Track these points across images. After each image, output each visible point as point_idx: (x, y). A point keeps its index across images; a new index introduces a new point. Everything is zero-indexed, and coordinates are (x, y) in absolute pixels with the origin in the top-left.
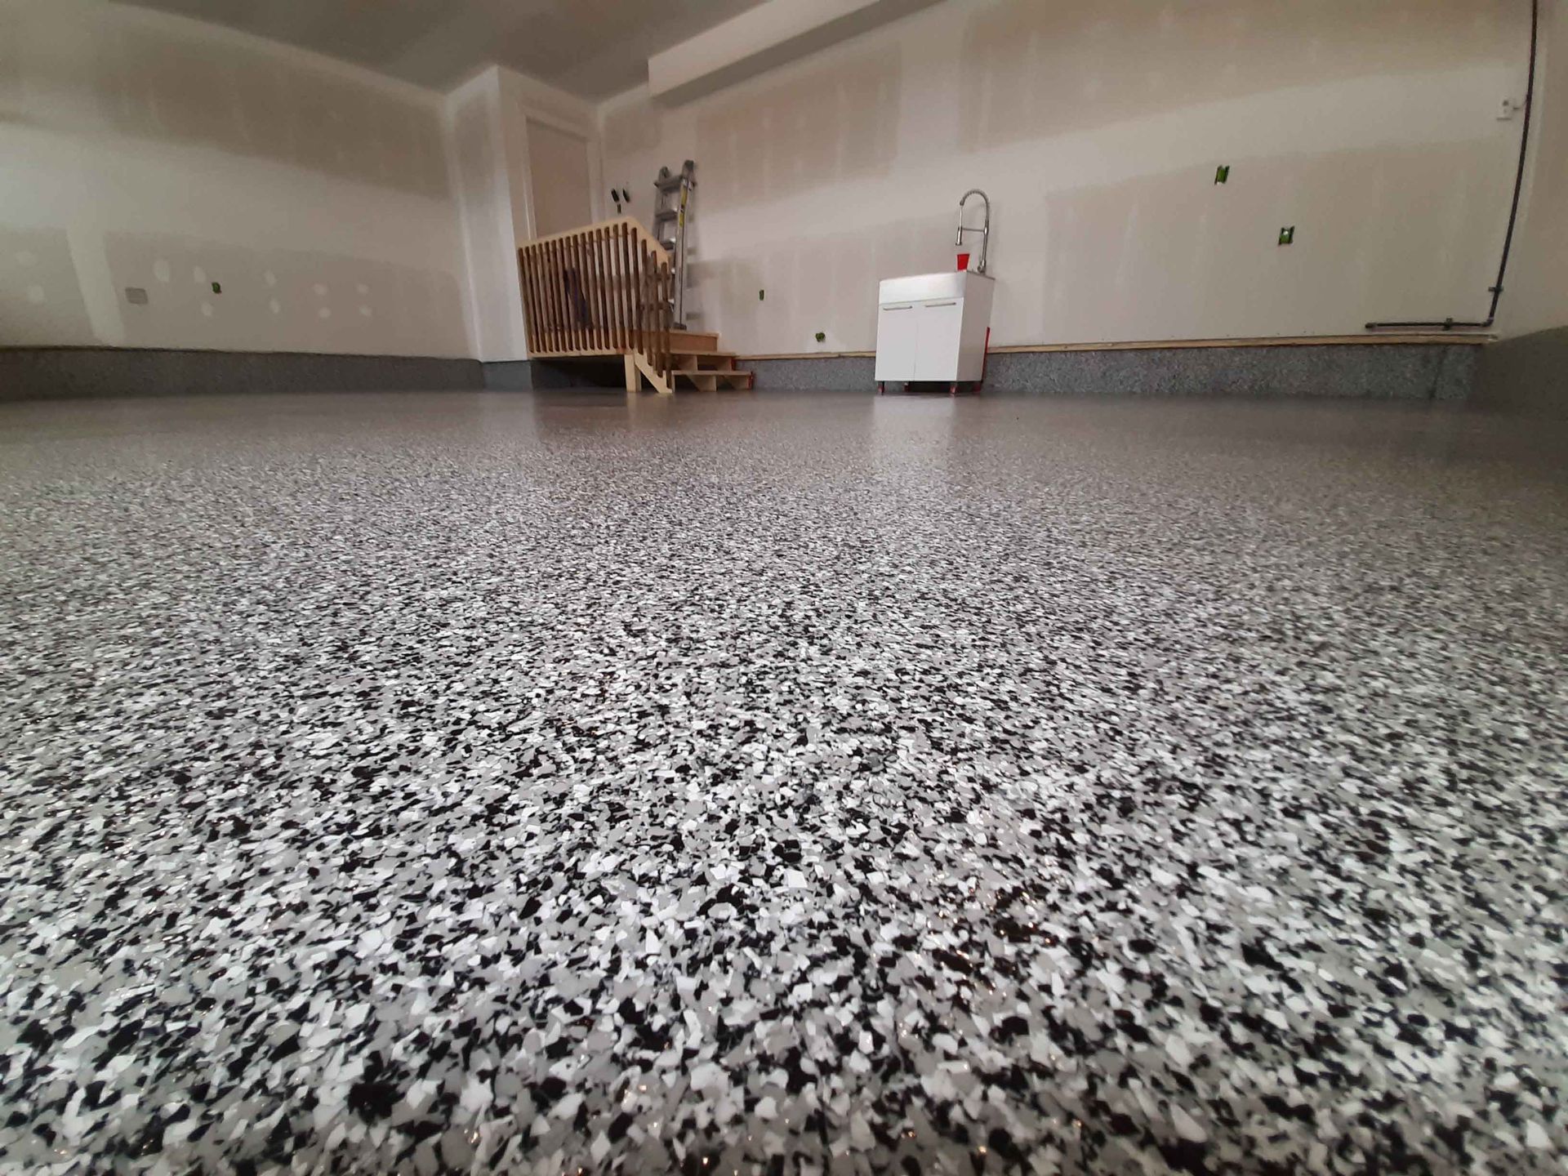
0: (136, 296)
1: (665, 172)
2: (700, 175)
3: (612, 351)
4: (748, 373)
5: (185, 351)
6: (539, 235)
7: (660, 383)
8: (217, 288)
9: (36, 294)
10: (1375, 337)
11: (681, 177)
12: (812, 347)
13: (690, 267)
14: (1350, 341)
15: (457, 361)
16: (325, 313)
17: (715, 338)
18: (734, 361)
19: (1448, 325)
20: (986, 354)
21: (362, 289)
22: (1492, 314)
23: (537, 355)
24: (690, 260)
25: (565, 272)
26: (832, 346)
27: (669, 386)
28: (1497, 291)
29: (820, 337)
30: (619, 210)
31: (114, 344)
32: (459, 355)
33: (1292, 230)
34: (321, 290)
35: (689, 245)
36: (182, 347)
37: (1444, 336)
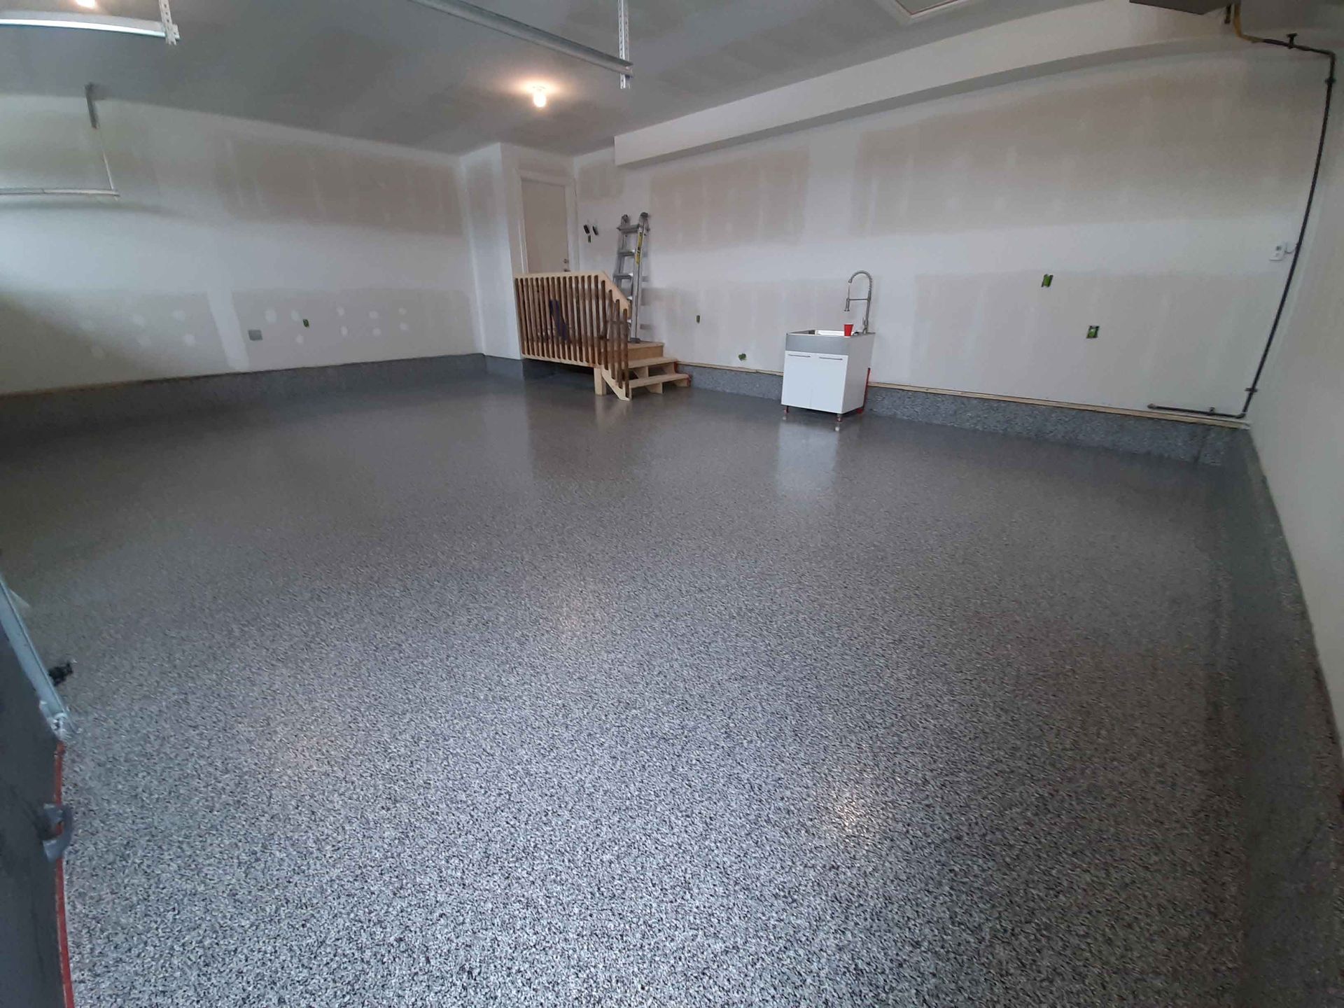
0: (255, 336)
1: (626, 219)
2: (652, 223)
3: (585, 364)
4: (686, 376)
5: (286, 370)
6: (531, 271)
7: (620, 393)
8: (306, 323)
9: (189, 340)
10: (1156, 414)
11: (638, 226)
12: (736, 363)
13: (643, 290)
14: (1137, 414)
15: (468, 355)
16: (377, 332)
17: (662, 347)
18: (677, 366)
19: (1211, 413)
20: (867, 386)
21: (402, 311)
22: (1245, 409)
23: (527, 356)
24: (643, 285)
25: (550, 302)
26: (751, 364)
27: (627, 395)
28: (1252, 391)
29: (743, 357)
30: (590, 240)
31: (243, 370)
32: (469, 351)
33: (1097, 328)
34: (374, 315)
35: (643, 274)
36: (284, 368)
37: (1208, 420)
